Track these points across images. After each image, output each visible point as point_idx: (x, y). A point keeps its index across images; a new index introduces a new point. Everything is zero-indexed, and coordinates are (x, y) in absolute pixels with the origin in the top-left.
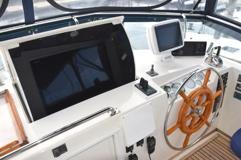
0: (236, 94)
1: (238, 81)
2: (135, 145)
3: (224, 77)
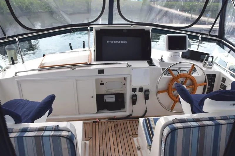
1: (222, 81)
2: (138, 90)
3: (211, 76)
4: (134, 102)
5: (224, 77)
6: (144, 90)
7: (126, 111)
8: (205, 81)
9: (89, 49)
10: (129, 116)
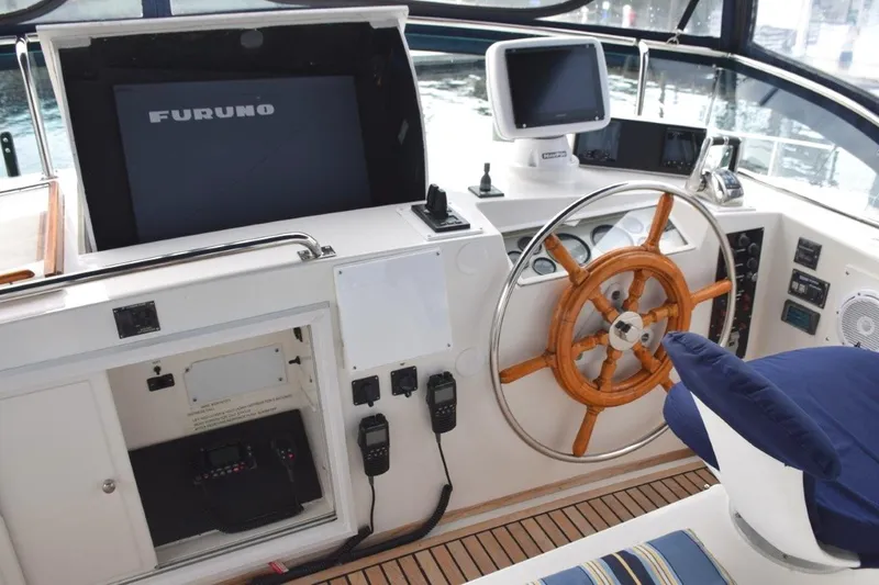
0: (789, 306)
1: (795, 261)
2: (385, 385)
3: (743, 240)
4: (375, 459)
5: (807, 237)
6: (422, 377)
7: (332, 517)
8: (721, 274)
9: (49, 176)
10: (353, 538)
